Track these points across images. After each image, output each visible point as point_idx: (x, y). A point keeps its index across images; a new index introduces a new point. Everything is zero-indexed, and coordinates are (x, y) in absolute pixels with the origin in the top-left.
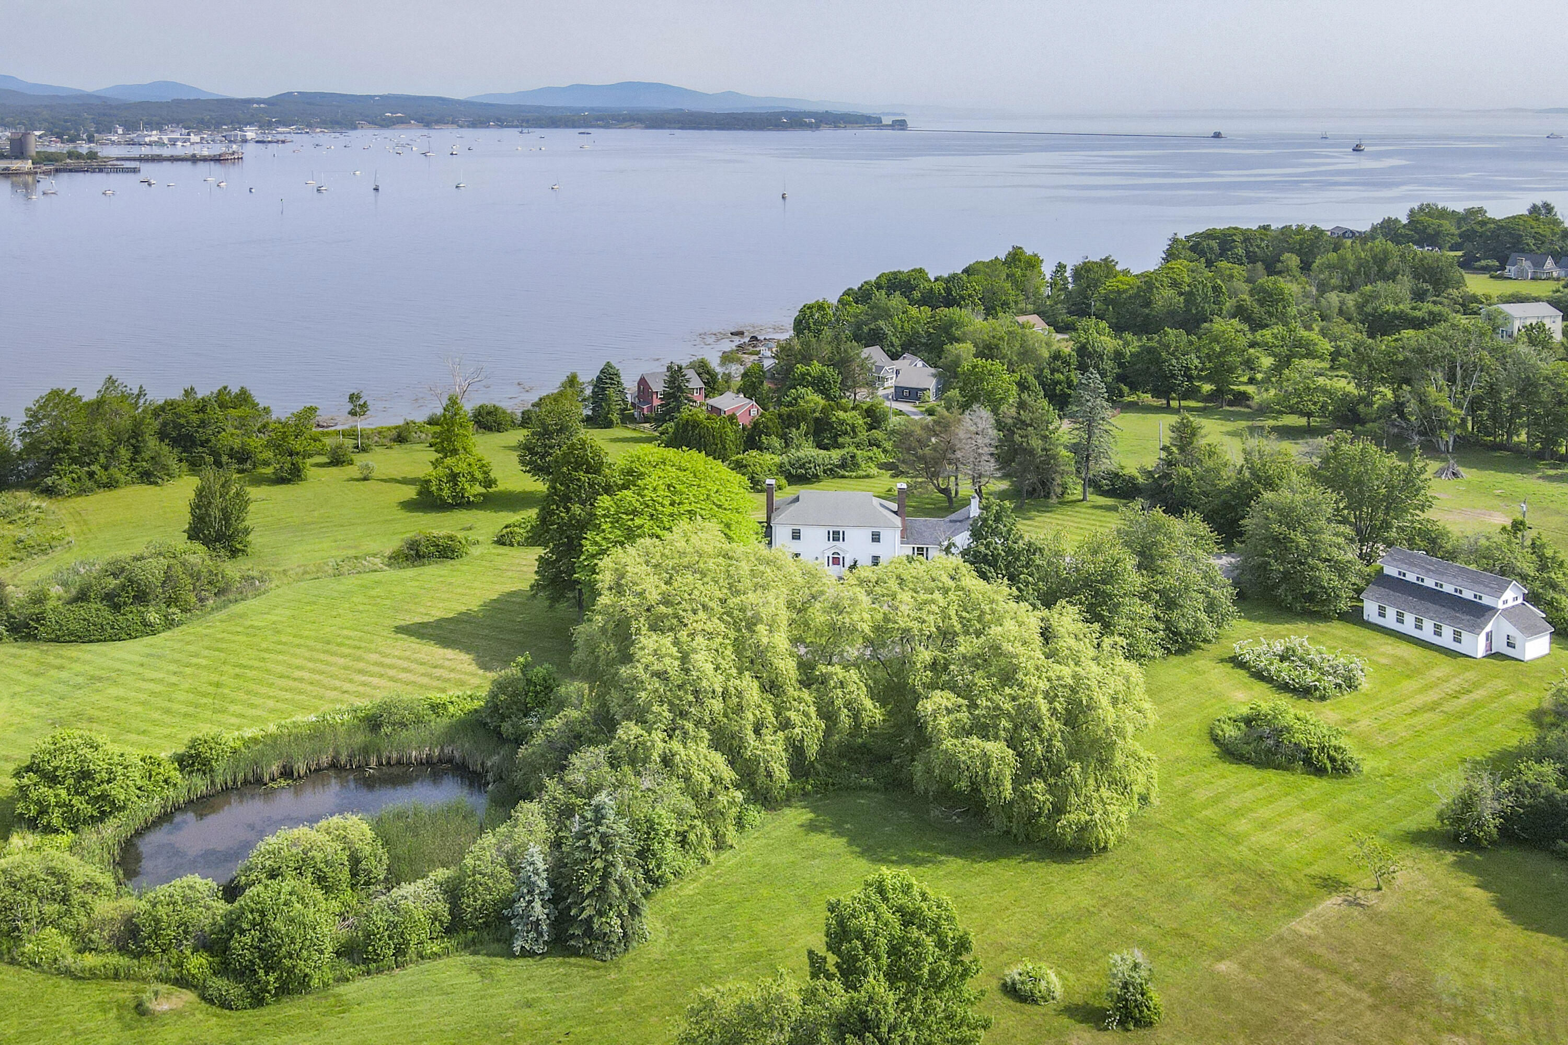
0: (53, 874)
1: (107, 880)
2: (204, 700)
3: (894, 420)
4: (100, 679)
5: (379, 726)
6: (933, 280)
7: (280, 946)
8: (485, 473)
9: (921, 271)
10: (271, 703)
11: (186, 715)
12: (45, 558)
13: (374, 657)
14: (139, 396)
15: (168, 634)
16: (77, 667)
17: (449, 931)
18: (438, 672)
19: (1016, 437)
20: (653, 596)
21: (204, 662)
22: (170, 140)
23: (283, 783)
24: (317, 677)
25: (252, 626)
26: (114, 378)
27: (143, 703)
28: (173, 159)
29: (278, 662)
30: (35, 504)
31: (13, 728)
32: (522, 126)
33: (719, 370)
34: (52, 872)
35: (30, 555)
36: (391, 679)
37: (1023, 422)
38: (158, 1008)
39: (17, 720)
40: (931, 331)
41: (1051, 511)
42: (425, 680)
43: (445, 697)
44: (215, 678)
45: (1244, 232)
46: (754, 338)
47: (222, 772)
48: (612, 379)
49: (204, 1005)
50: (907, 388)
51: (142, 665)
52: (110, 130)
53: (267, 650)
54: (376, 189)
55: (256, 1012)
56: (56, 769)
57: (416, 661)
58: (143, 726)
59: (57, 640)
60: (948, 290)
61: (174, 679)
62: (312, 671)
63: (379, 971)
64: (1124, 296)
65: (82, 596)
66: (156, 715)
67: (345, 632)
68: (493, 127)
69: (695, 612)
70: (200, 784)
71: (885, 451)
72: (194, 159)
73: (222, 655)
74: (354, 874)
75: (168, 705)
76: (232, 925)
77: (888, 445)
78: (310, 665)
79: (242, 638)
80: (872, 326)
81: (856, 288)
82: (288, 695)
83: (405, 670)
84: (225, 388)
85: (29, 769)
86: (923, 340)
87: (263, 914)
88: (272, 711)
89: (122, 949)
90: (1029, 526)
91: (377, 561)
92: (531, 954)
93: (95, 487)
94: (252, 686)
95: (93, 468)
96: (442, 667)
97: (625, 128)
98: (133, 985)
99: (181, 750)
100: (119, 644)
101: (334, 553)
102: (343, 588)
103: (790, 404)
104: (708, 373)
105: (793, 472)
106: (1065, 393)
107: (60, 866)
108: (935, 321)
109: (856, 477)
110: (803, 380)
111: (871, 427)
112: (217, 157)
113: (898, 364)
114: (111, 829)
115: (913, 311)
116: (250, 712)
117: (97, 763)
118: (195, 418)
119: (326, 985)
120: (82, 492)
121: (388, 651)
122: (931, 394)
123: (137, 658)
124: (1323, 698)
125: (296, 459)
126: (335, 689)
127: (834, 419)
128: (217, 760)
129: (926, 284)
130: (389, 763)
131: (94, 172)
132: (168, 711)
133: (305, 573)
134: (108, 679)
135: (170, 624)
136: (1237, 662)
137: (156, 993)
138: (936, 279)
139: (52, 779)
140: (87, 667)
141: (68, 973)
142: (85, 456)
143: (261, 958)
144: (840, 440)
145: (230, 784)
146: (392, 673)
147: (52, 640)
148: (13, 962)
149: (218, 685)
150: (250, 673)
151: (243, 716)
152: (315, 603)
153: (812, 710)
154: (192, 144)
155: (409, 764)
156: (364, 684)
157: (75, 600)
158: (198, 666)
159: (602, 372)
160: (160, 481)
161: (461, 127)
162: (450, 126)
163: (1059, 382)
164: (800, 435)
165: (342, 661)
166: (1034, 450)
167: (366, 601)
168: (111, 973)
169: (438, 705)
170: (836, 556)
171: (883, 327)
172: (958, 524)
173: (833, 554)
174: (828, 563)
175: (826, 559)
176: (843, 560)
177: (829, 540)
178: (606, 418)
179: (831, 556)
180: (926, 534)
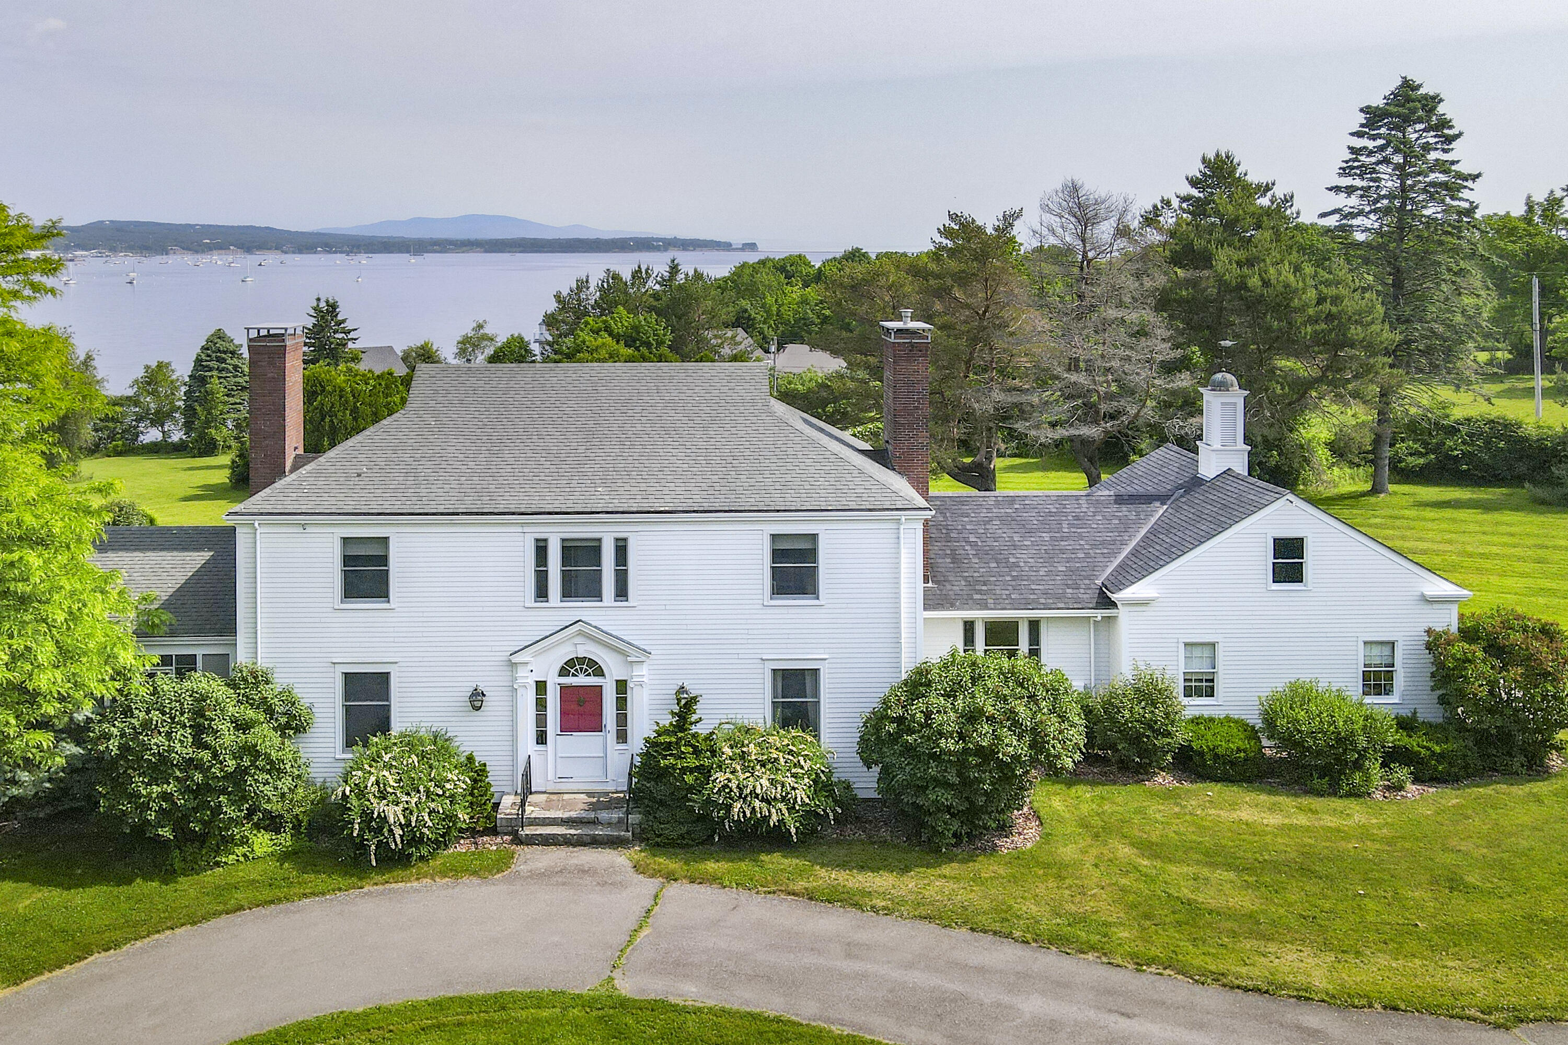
159: (204, 350)
161: (286, 253)
162: (273, 252)
170: (581, 680)
171: (748, 307)
172: (1161, 510)
173: (563, 672)
174: (541, 721)
175: (529, 698)
176: (622, 703)
177: (542, 592)
178: (202, 436)
179: (554, 682)
180: (1024, 558)
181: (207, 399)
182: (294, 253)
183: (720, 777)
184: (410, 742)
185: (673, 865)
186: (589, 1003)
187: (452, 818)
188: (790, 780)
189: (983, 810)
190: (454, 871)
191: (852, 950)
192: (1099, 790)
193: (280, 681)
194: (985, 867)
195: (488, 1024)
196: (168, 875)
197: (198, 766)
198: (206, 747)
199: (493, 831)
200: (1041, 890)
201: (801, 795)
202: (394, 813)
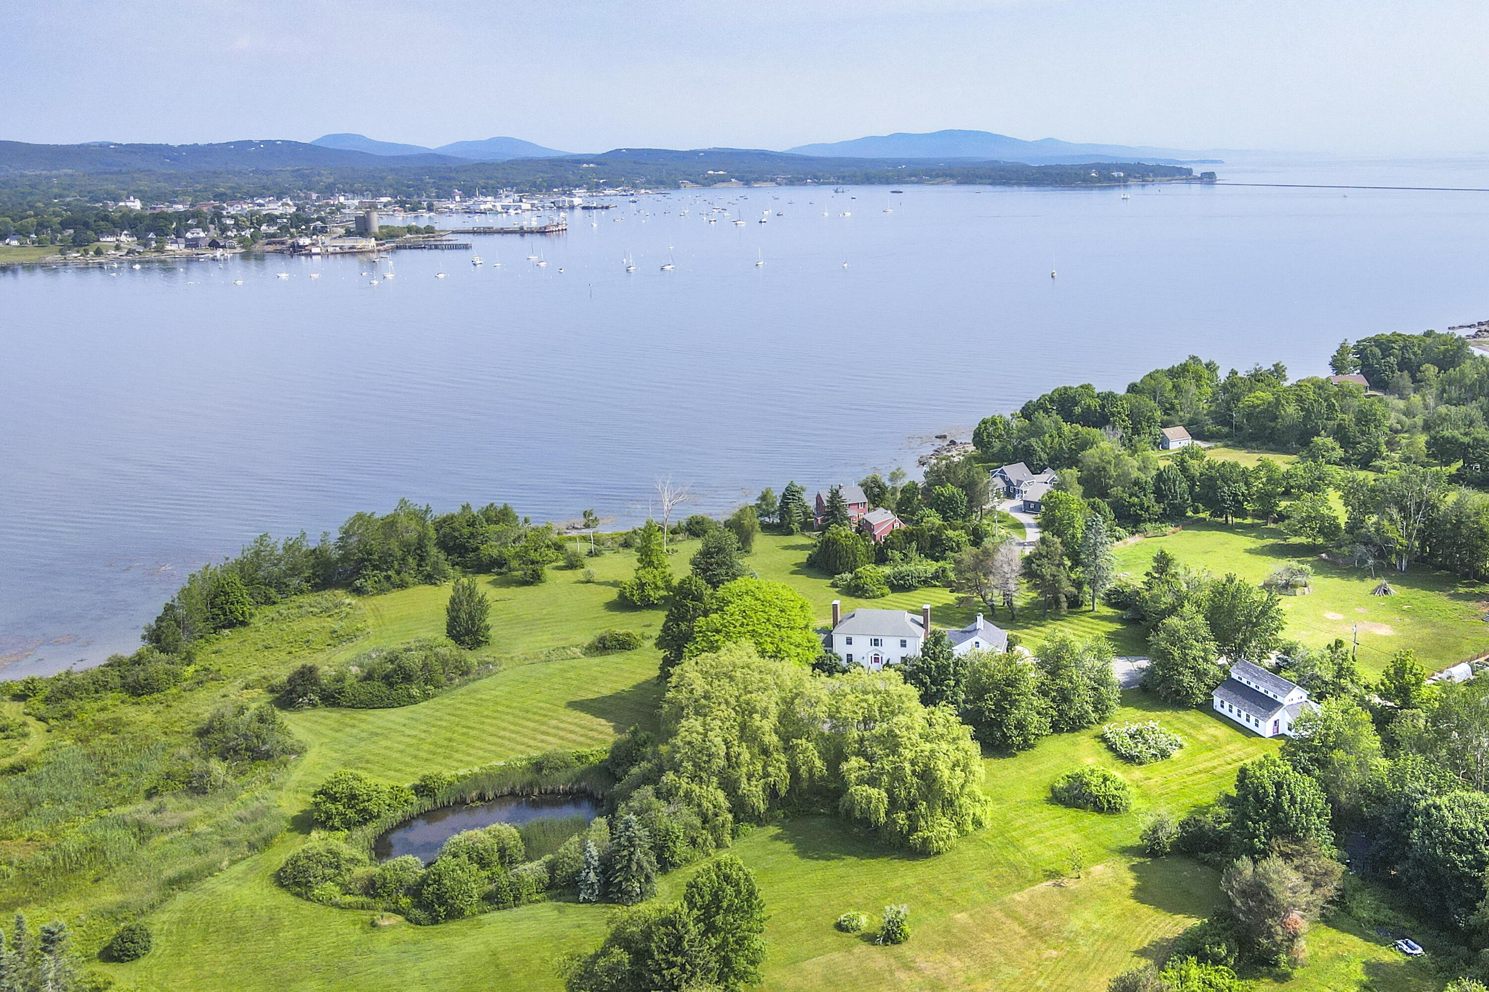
0: (331, 853)
1: (364, 857)
2: (440, 750)
4: (377, 734)
5: (541, 769)
6: (1095, 396)
7: (446, 893)
8: (666, 581)
10: (481, 753)
11: (427, 760)
12: (351, 644)
13: (554, 722)
14: (426, 511)
15: (425, 703)
16: (363, 726)
17: (548, 888)
18: (591, 734)
20: (699, 692)
21: (444, 724)
22: (503, 207)
23: (479, 803)
24: (514, 736)
25: (481, 699)
26: (406, 499)
27: (401, 752)
28: (503, 232)
29: (491, 725)
30: (347, 601)
31: (320, 766)
32: (837, 183)
33: (888, 484)
34: (330, 851)
35: (340, 643)
36: (561, 738)
38: (383, 924)
39: (322, 761)
40: (1073, 447)
42: (582, 739)
43: (588, 751)
44: (449, 735)
46: (953, 443)
47: (441, 796)
48: (794, 495)
49: (407, 923)
50: (1034, 501)
51: (405, 725)
52: (450, 196)
53: (487, 717)
55: (435, 927)
56: (336, 793)
57: (579, 726)
58: (399, 767)
59: (352, 707)
60: (1102, 407)
61: (423, 735)
62: (512, 732)
63: (504, 908)
65: (369, 677)
66: (408, 760)
67: (541, 704)
68: (810, 184)
69: (720, 704)
70: (428, 804)
72: (522, 232)
73: (457, 719)
74: (502, 857)
75: (417, 753)
76: (424, 881)
78: (512, 727)
79: (473, 708)
80: (1028, 443)
82: (493, 748)
83: (571, 732)
84: (492, 505)
85: (321, 793)
86: (1067, 456)
87: (440, 877)
88: (480, 758)
89: (367, 894)
91: (577, 650)
92: (589, 901)
93: (391, 587)
94: (471, 741)
95: (389, 573)
96: (596, 730)
97: (938, 184)
98: (372, 912)
99: (418, 782)
100: (392, 710)
101: (550, 644)
102: (549, 671)
103: (916, 523)
104: (879, 487)
105: (896, 582)
106: (1137, 514)
107: (335, 848)
112: (543, 230)
113: (1038, 478)
114: (370, 830)
115: (1067, 427)
116: (467, 758)
117: (360, 789)
118: (466, 531)
119: (474, 914)
120: (381, 591)
121: (565, 719)
123: (403, 721)
124: (1141, 764)
125: (537, 567)
126: (523, 744)
127: (944, 537)
128: (438, 789)
130: (546, 792)
131: (431, 249)
132: (415, 757)
133: (526, 659)
134: (382, 734)
135: (427, 697)
136: (1103, 739)
137: (382, 916)
139: (334, 799)
140: (369, 726)
141: (337, 905)
142: (383, 562)
143: (438, 899)
145: (446, 803)
146: (562, 733)
147: (349, 707)
148: (308, 899)
149: (450, 740)
150: (472, 732)
151: (461, 761)
152: (526, 683)
153: (784, 767)
154: (524, 211)
155: (559, 793)
156: (542, 741)
157: (365, 679)
158: (440, 727)
160: (438, 582)
161: (780, 185)
162: (768, 184)
163: (1134, 505)
164: (916, 550)
165: (532, 725)
167: (562, 682)
168: (360, 906)
169: (582, 756)
170: (876, 656)
171: (1034, 443)
173: (874, 655)
175: (870, 658)
177: (872, 645)
178: (787, 526)
181: (789, 511)
182: (786, 184)
184: (855, 662)
193: (839, 655)
197: (830, 663)
198: (831, 661)
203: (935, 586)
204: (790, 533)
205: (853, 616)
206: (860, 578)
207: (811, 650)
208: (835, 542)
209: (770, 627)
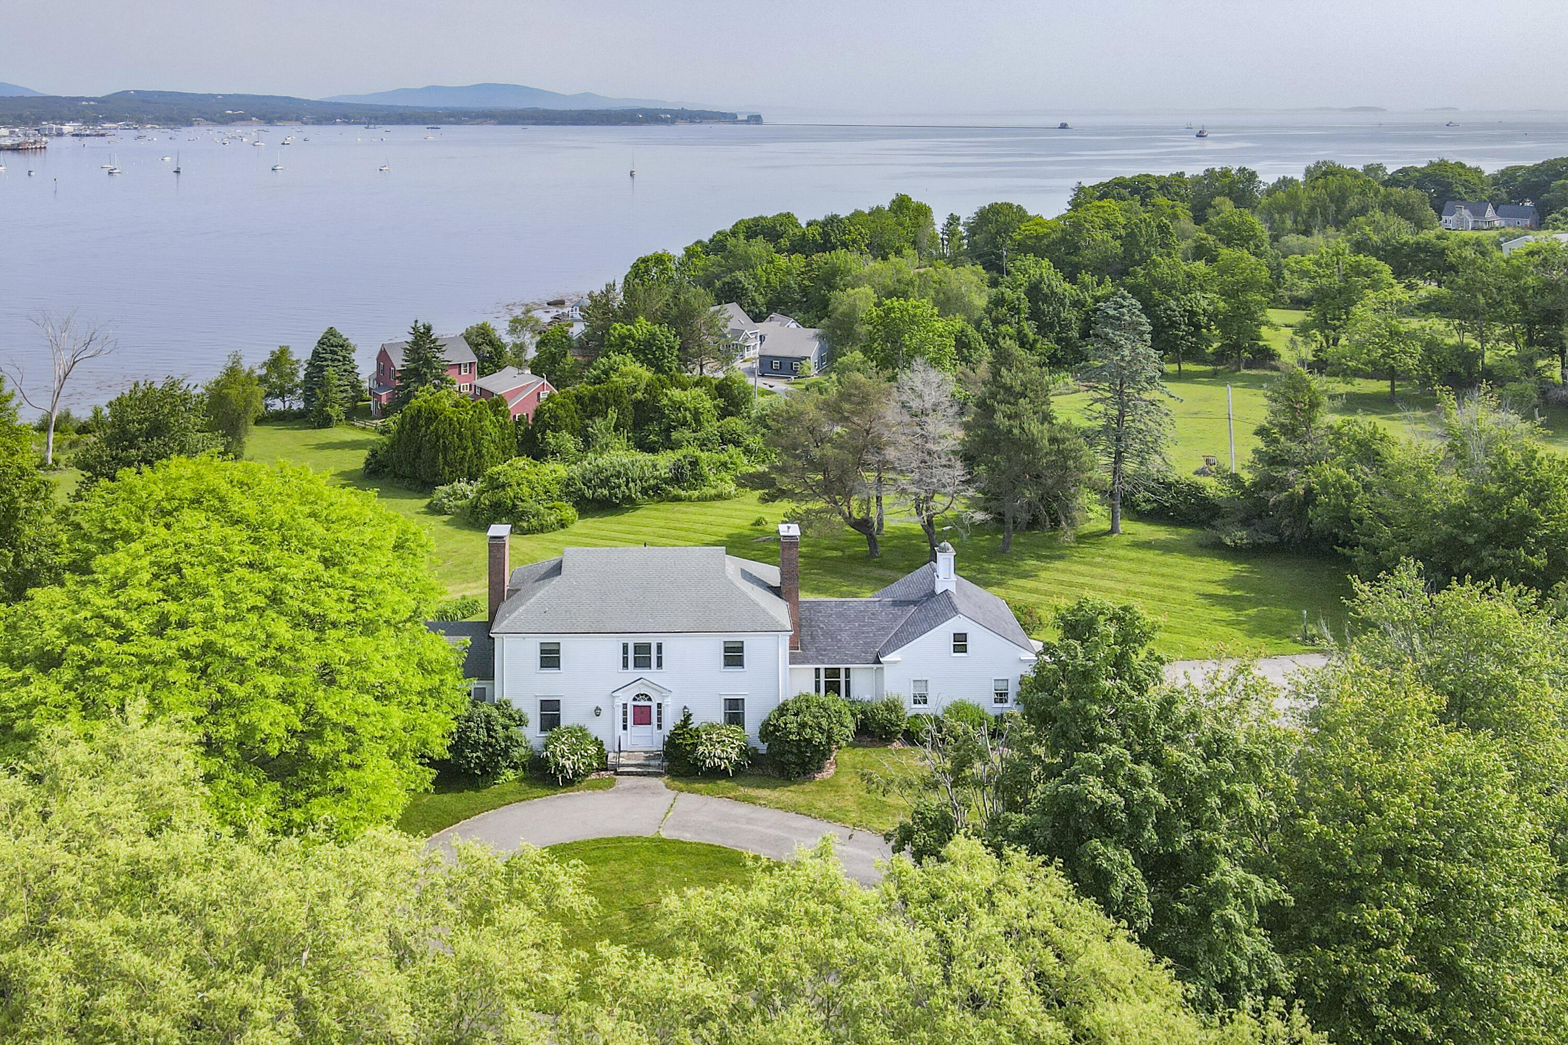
3: (759, 403)
6: (804, 226)
9: (789, 216)
19: (998, 417)
32: (369, 123)
33: (507, 339)
37: (1009, 389)
40: (807, 283)
41: (1061, 558)
45: (1157, 180)
48: (335, 353)
50: (776, 358)
54: (177, 172)
60: (825, 235)
64: (1045, 242)
68: (340, 124)
71: (748, 451)
77: (755, 441)
80: (727, 279)
81: (706, 240)
86: (797, 297)
90: (1031, 591)
103: (598, 380)
104: (491, 343)
105: (589, 493)
108: (812, 270)
109: (699, 499)
110: (621, 345)
111: (724, 413)
113: (762, 328)
115: (782, 261)
122: (812, 365)
127: (665, 401)
129: (796, 230)
138: (809, 224)
144: (675, 435)
159: (320, 343)
161: (306, 124)
162: (292, 123)
164: (607, 429)
166: (1034, 441)
170: (642, 703)
171: (742, 279)
172: (913, 609)
173: (634, 699)
174: (625, 720)
175: (620, 710)
176: (659, 713)
177: (625, 666)
178: (320, 412)
179: (631, 704)
180: (844, 636)
181: (323, 384)
182: (313, 124)
183: (701, 749)
184: (571, 731)
185: (682, 785)
186: (651, 840)
187: (590, 765)
188: (729, 750)
189: (809, 762)
190: (593, 787)
191: (749, 821)
192: (866, 750)
193: (515, 706)
194: (808, 787)
195: (616, 848)
196: (477, 789)
197: (490, 745)
198: (492, 737)
199: (606, 770)
200: (828, 797)
201: (734, 756)
202: (568, 764)
203: (677, 499)
204: (325, 422)
205: (557, 570)
206: (503, 486)
207: (431, 702)
208: (433, 416)
209: (282, 629)
